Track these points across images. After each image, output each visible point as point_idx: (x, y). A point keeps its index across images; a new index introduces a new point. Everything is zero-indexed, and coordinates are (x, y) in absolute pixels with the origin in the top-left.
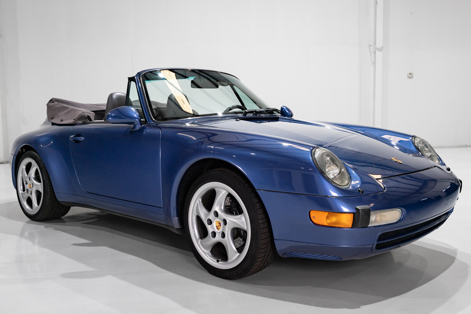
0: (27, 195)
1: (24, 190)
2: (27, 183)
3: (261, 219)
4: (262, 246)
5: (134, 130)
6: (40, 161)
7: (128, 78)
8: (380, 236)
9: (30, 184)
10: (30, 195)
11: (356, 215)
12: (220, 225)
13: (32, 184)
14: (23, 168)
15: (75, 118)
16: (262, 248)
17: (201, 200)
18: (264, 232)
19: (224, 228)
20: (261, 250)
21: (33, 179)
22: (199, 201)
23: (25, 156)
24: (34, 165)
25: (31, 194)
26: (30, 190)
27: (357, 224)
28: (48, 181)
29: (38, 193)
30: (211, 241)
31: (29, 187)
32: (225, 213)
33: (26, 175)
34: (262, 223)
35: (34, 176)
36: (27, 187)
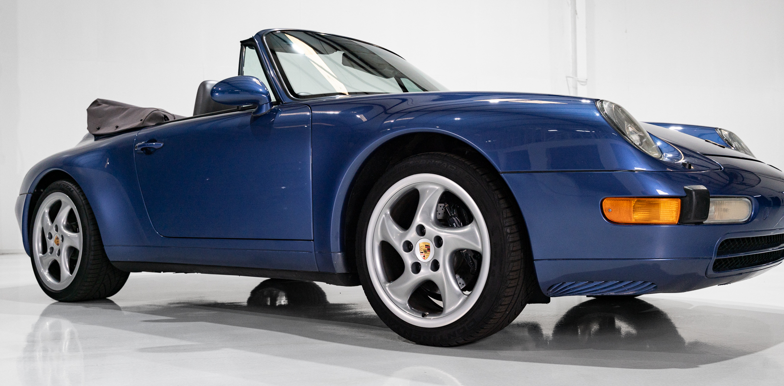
0: (50, 258)
1: (44, 251)
2: (51, 237)
3: (508, 226)
4: (511, 274)
5: (259, 114)
6: (79, 195)
7: (241, 42)
8: (722, 244)
9: (57, 238)
10: (56, 258)
11: (685, 201)
12: (429, 250)
13: (62, 237)
14: (44, 212)
15: (143, 118)
16: (511, 277)
17: (389, 213)
18: (515, 249)
19: (436, 254)
20: (508, 282)
21: (62, 227)
22: (386, 214)
23: (50, 190)
24: (65, 203)
25: (59, 254)
26: (56, 248)
27: (689, 217)
28: (92, 227)
29: (72, 251)
30: (410, 280)
31: (54, 243)
32: (437, 227)
33: (50, 224)
34: (510, 234)
35: (65, 223)
36: (51, 243)
